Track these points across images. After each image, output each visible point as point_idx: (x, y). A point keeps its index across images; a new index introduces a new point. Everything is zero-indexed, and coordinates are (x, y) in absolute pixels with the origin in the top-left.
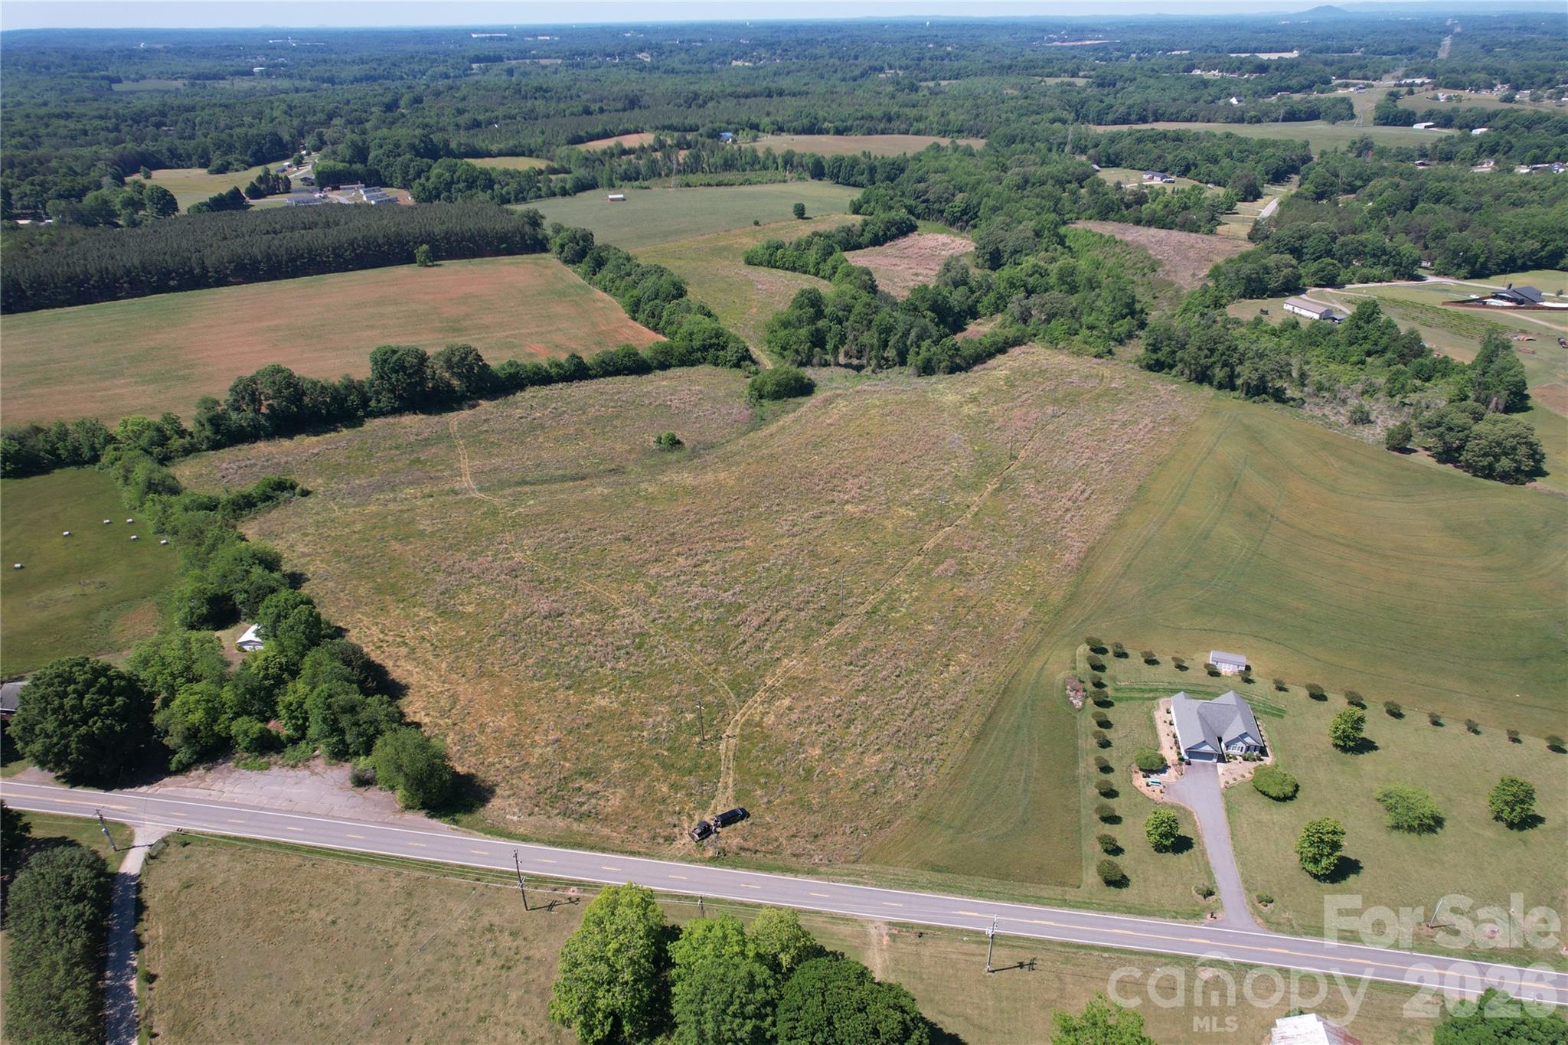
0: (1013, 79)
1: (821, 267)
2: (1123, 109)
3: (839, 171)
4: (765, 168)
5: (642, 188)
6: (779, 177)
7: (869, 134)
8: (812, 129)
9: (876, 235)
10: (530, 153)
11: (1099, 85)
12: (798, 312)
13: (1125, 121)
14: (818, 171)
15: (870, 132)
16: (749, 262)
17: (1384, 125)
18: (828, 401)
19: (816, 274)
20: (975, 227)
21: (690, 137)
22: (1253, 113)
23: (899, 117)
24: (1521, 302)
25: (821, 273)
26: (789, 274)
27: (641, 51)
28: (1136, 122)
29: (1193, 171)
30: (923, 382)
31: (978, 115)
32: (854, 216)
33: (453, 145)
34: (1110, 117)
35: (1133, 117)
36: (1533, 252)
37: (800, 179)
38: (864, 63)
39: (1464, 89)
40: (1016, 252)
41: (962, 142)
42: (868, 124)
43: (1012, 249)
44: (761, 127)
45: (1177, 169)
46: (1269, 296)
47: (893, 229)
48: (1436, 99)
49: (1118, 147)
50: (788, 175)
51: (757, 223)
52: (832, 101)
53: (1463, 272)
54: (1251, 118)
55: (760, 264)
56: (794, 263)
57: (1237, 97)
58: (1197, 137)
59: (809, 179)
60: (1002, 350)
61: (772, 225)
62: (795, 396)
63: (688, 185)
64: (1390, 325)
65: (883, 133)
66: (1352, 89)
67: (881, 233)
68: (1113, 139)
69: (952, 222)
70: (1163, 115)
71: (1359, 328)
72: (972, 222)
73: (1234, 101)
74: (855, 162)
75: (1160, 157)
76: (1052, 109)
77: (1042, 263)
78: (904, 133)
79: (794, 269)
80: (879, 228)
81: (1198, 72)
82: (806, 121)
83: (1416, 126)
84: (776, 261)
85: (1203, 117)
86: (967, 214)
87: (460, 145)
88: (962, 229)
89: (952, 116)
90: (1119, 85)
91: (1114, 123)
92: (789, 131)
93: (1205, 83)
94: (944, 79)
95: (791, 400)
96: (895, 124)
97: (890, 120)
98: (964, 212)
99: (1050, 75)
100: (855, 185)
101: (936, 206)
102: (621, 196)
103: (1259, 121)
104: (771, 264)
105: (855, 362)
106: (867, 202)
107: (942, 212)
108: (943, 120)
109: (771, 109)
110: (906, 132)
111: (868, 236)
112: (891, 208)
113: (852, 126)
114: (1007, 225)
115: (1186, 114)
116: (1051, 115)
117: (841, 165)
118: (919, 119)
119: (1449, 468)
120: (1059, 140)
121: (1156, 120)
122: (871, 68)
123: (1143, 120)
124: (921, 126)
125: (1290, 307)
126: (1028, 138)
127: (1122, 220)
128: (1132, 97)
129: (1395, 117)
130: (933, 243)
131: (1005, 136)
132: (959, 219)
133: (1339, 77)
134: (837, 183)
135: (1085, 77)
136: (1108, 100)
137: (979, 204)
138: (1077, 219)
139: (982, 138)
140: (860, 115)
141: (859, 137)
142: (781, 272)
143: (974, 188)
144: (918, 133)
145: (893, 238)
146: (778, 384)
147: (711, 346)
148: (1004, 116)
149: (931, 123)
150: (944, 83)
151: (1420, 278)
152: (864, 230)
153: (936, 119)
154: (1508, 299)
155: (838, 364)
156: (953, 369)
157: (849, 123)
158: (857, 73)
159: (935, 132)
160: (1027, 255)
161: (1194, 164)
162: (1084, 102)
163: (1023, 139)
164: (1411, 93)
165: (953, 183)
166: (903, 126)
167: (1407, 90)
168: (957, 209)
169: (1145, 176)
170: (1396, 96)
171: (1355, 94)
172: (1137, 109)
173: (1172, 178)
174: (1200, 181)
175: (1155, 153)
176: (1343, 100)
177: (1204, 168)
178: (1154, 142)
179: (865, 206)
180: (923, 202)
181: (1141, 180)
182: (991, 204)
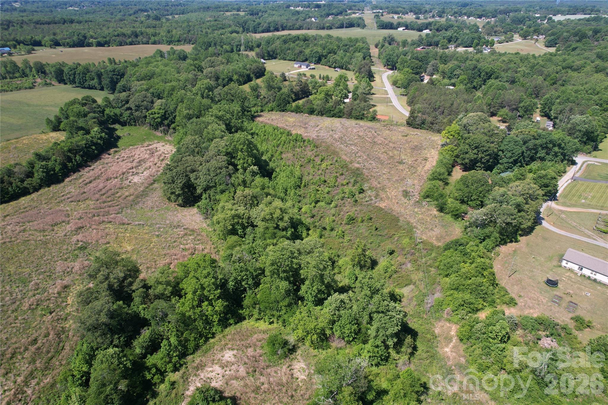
0: (210, 13)
2: (266, 25)
3: (75, 77)
4: (24, 75)
6: (27, 85)
7: (121, 45)
8: (82, 43)
9: (51, 172)
11: (251, 15)
13: (268, 31)
14: (61, 77)
17: (383, 29)
22: (328, 25)
23: (142, 34)
28: (273, 31)
29: (323, 60)
31: (189, 31)
32: (54, 134)
34: (260, 29)
35: (272, 29)
37: (46, 84)
38: (138, 7)
40: (209, 187)
41: (178, 48)
42: (118, 39)
44: (43, 43)
45: (314, 59)
48: (393, 18)
49: (273, 46)
50: (37, 82)
52: (103, 26)
54: (328, 27)
57: (314, 17)
58: (315, 38)
59: (56, 84)
65: (131, 44)
66: (357, 14)
68: (269, 42)
70: (286, 27)
72: (173, 126)
73: (313, 19)
74: (87, 70)
75: (301, 52)
76: (230, 26)
81: (292, 8)
82: (75, 38)
83: (399, 29)
85: (306, 27)
86: (166, 119)
90: (260, 14)
91: (263, 32)
93: (298, 13)
94: (177, 14)
96: (140, 38)
97: (137, 36)
99: (227, 11)
100: (90, 88)
101: (139, 113)
103: (331, 28)
106: (67, 118)
107: (144, 118)
108: (169, 35)
110: (147, 43)
112: (80, 129)
113: (110, 40)
115: (297, 26)
116: (230, 29)
117: (75, 74)
118: (154, 35)
120: (236, 43)
121: (283, 30)
122: (139, 10)
123: (277, 30)
124: (156, 39)
126: (218, 43)
127: (298, 111)
128: (268, 19)
129: (386, 25)
130: (125, 166)
131: (205, 43)
132: (161, 124)
133: (349, 10)
135: (243, 11)
136: (258, 21)
138: (262, 111)
139: (193, 44)
140: (116, 33)
143: (170, 95)
145: (77, 168)
148: (204, 31)
149: (162, 36)
150: (176, 16)
153: (165, 34)
157: (108, 39)
158: (132, 12)
161: (323, 56)
162: (245, 22)
163: (215, 44)
164: (382, 15)
165: (151, 90)
166: (145, 39)
167: (380, 14)
168: (157, 115)
169: (296, 66)
170: (377, 16)
171: (360, 16)
172: (272, 24)
173: (312, 66)
174: (330, 67)
175: (297, 50)
176: (360, 18)
177: (331, 57)
178: (294, 42)
179: (65, 122)
180: (128, 109)
181: (294, 69)
182: (184, 112)
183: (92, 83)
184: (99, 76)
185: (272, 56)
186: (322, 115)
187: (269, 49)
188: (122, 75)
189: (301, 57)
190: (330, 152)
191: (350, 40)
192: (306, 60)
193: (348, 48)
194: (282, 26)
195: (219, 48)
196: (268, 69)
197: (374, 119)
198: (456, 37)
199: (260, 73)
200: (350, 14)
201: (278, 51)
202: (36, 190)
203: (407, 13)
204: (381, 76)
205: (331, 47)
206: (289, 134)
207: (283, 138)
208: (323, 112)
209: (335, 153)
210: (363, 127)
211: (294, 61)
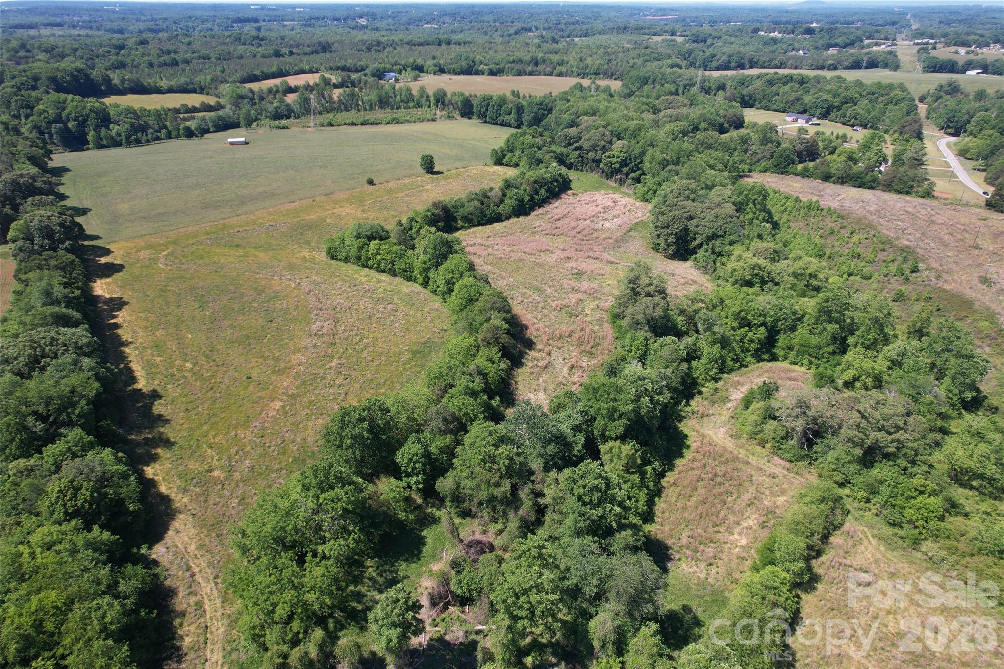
0: (628, 37)
1: (431, 274)
2: (724, 58)
3: (487, 110)
4: (419, 105)
5: (279, 128)
6: (429, 116)
7: (519, 75)
8: (469, 71)
9: (521, 201)
11: (694, 41)
13: (726, 67)
14: (467, 109)
15: (519, 74)
16: (333, 253)
17: (933, 72)
19: (424, 284)
20: (638, 180)
21: (354, 76)
23: (544, 61)
25: (432, 282)
26: (389, 279)
27: (361, 17)
28: (734, 68)
29: (834, 114)
31: (610, 60)
32: (497, 168)
34: (714, 64)
35: (733, 64)
37: (449, 117)
38: (518, 25)
39: (970, 46)
40: (714, 237)
41: (603, 83)
42: (518, 67)
43: (709, 232)
44: (425, 69)
45: (818, 111)
47: (543, 191)
48: (957, 53)
50: (438, 114)
51: (371, 182)
52: (490, 49)
54: (831, 65)
57: (803, 49)
59: (459, 117)
61: (392, 184)
63: (331, 125)
65: (531, 74)
66: (883, 46)
67: (527, 199)
69: (610, 174)
70: (756, 63)
72: (633, 175)
73: (801, 52)
74: (503, 101)
75: (798, 99)
76: (669, 57)
77: (762, 262)
78: (548, 75)
79: (393, 273)
80: (524, 192)
81: (762, 33)
82: (464, 64)
83: (968, 73)
84: (368, 258)
85: (792, 65)
86: (626, 165)
88: (621, 182)
89: (589, 61)
90: (709, 41)
91: (718, 68)
92: (449, 72)
93: (774, 41)
94: (577, 36)
96: (541, 67)
97: (536, 64)
98: (624, 163)
99: (655, 34)
100: (502, 124)
101: (591, 155)
102: (243, 139)
103: (837, 68)
104: (362, 261)
106: (511, 151)
107: (597, 162)
108: (582, 65)
109: (438, 54)
110: (550, 74)
111: (509, 203)
112: (540, 161)
113: (504, 68)
114: (693, 191)
115: (776, 62)
116: (669, 62)
117: (488, 105)
118: (561, 64)
120: (685, 82)
121: (751, 67)
122: (522, 29)
123: (742, 66)
124: (564, 69)
126: (658, 80)
127: (806, 175)
128: (724, 49)
129: (942, 65)
130: (591, 210)
131: (639, 78)
132: (618, 171)
133: (868, 38)
134: (485, 122)
135: (681, 36)
136: (709, 52)
137: (643, 153)
139: (616, 79)
140: (511, 59)
141: (510, 78)
143: (634, 135)
144: (560, 75)
148: (632, 62)
149: (572, 67)
150: (576, 39)
152: (504, 195)
153: (576, 63)
157: (501, 66)
158: (512, 31)
159: (575, 74)
160: (732, 243)
161: (834, 107)
162: (690, 52)
163: (654, 81)
164: (934, 48)
165: (610, 128)
166: (548, 69)
167: (930, 46)
168: (615, 160)
169: (789, 119)
170: (923, 49)
171: (889, 49)
172: (735, 58)
173: (815, 120)
174: (844, 124)
175: (793, 96)
176: (890, 53)
177: (849, 110)
178: (785, 84)
179: (509, 155)
180: (576, 149)
181: (786, 122)
182: (660, 156)
183: (507, 118)
184: (520, 109)
185: (747, 102)
186: (842, 183)
187: (744, 92)
188: (550, 111)
189: (798, 107)
190: (863, 225)
191: (879, 85)
192: (804, 112)
193: (877, 98)
194: (750, 61)
195: (658, 87)
196: (746, 120)
197: (928, 194)
199: (739, 124)
200: (869, 46)
201: (758, 96)
202: (508, 218)
203: (987, 46)
204: (935, 143)
205: (847, 94)
206: (797, 200)
207: (790, 204)
208: (845, 179)
209: (871, 226)
210: (911, 202)
211: (784, 112)
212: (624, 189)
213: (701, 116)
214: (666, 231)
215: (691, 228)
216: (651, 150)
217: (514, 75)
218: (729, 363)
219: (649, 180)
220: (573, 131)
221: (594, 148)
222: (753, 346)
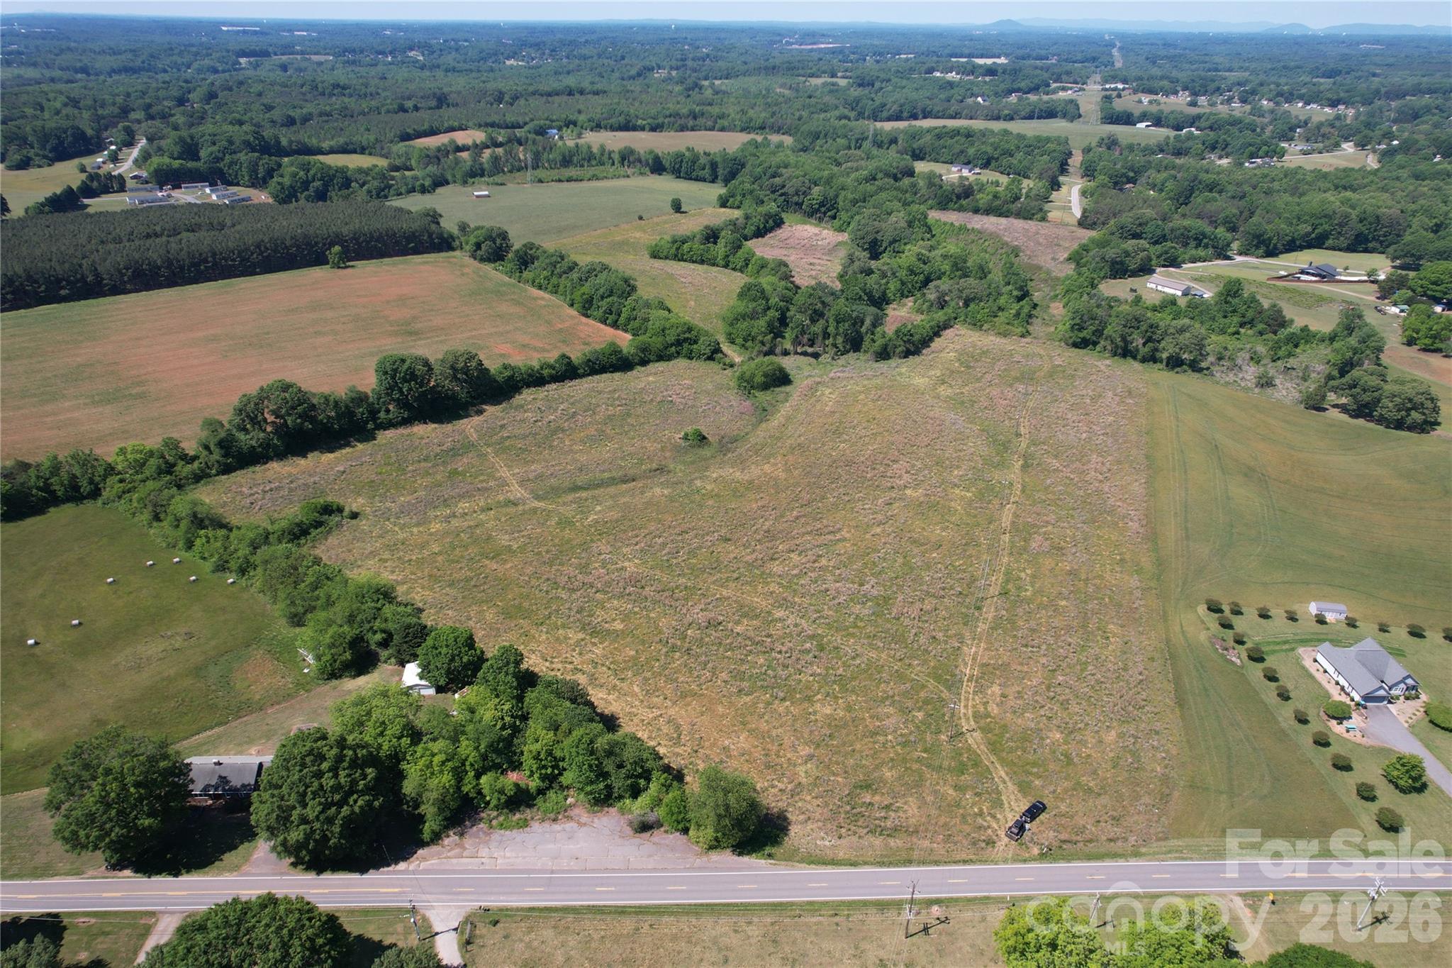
0: (781, 79)
2: (895, 107)
3: (680, 166)
4: (601, 163)
5: (497, 184)
6: (622, 173)
7: (682, 130)
10: (362, 150)
11: (860, 85)
12: (752, 305)
13: (898, 118)
14: (657, 167)
15: (683, 129)
16: (655, 255)
17: (1108, 123)
18: (813, 389)
19: (726, 266)
20: (834, 217)
22: (1006, 112)
23: (703, 114)
24: (1324, 277)
25: (731, 266)
26: (699, 267)
27: (411, 49)
28: (907, 119)
29: (993, 164)
30: (883, 366)
31: (773, 113)
32: (723, 210)
33: (284, 142)
34: (885, 114)
35: (905, 114)
36: (1308, 234)
37: (641, 174)
38: (637, 63)
39: (1157, 94)
40: (895, 241)
41: (773, 138)
42: (678, 121)
43: (891, 239)
44: (579, 124)
45: (980, 162)
46: (1129, 276)
47: (771, 221)
48: (1140, 102)
49: (919, 142)
50: (629, 171)
51: (641, 218)
52: (634, 99)
53: (1261, 251)
54: (1006, 116)
55: (666, 258)
56: (702, 255)
57: (982, 96)
58: (983, 133)
59: (649, 173)
60: (937, 334)
61: (655, 220)
62: (779, 386)
63: (540, 181)
64: (1253, 299)
65: (693, 129)
66: (1070, 92)
67: (762, 226)
68: (913, 135)
69: (811, 214)
70: (930, 112)
71: (1226, 302)
72: (829, 214)
73: (979, 99)
74: (695, 158)
75: (962, 152)
76: (837, 107)
77: (923, 251)
78: (710, 130)
79: (702, 262)
80: (757, 220)
81: (938, 74)
82: (622, 119)
83: (1139, 125)
84: (683, 255)
85: (967, 115)
86: (824, 206)
87: (291, 142)
88: (820, 220)
89: (751, 113)
90: (877, 85)
91: (889, 119)
92: (606, 128)
93: (951, 84)
94: (717, 79)
95: (777, 389)
96: (701, 121)
97: (695, 118)
98: (822, 204)
99: (812, 76)
100: (697, 179)
101: (796, 199)
102: (487, 193)
103: (1012, 119)
104: (678, 257)
105: (810, 350)
106: (732, 197)
107: (800, 205)
108: (744, 119)
109: (581, 107)
110: (712, 129)
111: (751, 228)
112: (762, 202)
113: (663, 123)
114: (878, 216)
115: (951, 112)
116: (837, 113)
117: (682, 161)
119: (1361, 421)
120: (857, 136)
121: (925, 117)
122: (644, 68)
123: (914, 117)
124: (726, 124)
125: (1153, 286)
126: (829, 135)
127: (961, 209)
128: (893, 97)
129: (1118, 117)
130: (805, 234)
131: (810, 133)
132: (818, 210)
133: (1055, 81)
134: (679, 177)
135: (843, 77)
136: (876, 99)
137: (837, 196)
139: (785, 134)
140: (668, 113)
141: (672, 133)
142: (692, 266)
143: (828, 182)
144: (722, 129)
145: (771, 230)
146: (766, 375)
147: (686, 340)
148: (797, 114)
149: (733, 120)
150: (718, 82)
151: (1229, 258)
153: (738, 117)
154: (1313, 275)
155: (796, 353)
156: (907, 354)
157: (661, 120)
158: (634, 71)
159: (739, 128)
160: (905, 244)
161: (993, 158)
162: (858, 101)
163: (826, 135)
164: (1119, 96)
165: (808, 177)
166: (708, 123)
167: (1115, 94)
168: (814, 202)
169: (954, 169)
170: (1107, 98)
171: (1074, 96)
172: (907, 107)
173: (977, 170)
174: (1002, 173)
175: (957, 148)
176: (1072, 101)
177: (1005, 161)
178: (952, 138)
179: (731, 200)
180: (781, 195)
181: (949, 172)
182: (850, 196)
183: (701, 173)
184: (714, 166)
185: (918, 156)
186: (987, 214)
187: (915, 146)
188: (743, 166)
189: (962, 158)
190: (994, 236)
191: (1038, 139)
192: (968, 163)
193: (1033, 151)
194: (924, 111)
195: (830, 141)
196: (917, 170)
197: (1044, 219)
198: (1225, 141)
199: (911, 173)
200: (1055, 91)
201: (928, 150)
202: (751, 239)
203: (1176, 93)
204: (1069, 186)
205: (1007, 146)
206: (952, 224)
207: (947, 228)
208: (988, 211)
209: (998, 236)
210: (1031, 225)
211: (951, 163)
212: (823, 224)
213: (877, 168)
214: (862, 241)
215: (879, 238)
216: (843, 193)
217: (677, 131)
218: (906, 292)
219: (844, 216)
220: (777, 180)
221: (797, 194)
222: (918, 285)
